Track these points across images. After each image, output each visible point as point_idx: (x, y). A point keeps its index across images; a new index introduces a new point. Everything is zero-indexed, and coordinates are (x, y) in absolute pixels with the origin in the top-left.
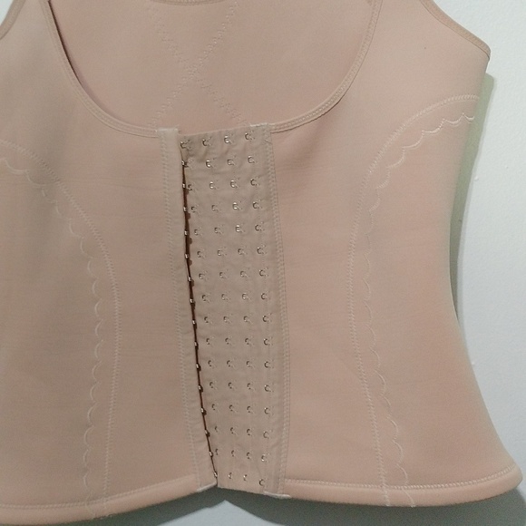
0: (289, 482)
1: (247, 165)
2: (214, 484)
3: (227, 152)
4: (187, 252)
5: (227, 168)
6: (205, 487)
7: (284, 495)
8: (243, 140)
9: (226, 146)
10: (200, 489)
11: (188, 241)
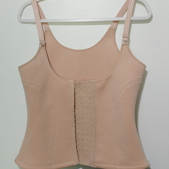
0: (96, 164)
2: (78, 163)
4: (75, 108)
5: (85, 90)
8: (89, 84)
9: (85, 85)
11: (75, 106)
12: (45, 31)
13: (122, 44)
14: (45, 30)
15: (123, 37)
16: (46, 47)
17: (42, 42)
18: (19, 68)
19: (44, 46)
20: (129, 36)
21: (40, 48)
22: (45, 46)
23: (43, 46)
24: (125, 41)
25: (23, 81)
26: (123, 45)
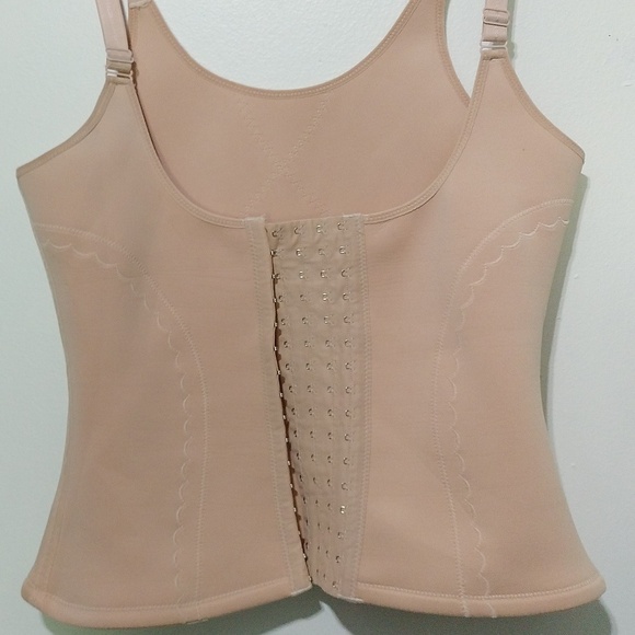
0: (362, 586)
1: (338, 255)
2: (310, 586)
3: (318, 242)
4: (276, 344)
5: (317, 258)
6: (300, 591)
7: (357, 600)
8: (336, 230)
9: (317, 237)
10: (294, 593)
11: (277, 332)
12: (130, 9)
13: (483, 53)
14: (133, 5)
15: (488, 22)
16: (135, 81)
17: (120, 54)
18: (18, 177)
19: (126, 72)
20: (511, 19)
21: (109, 81)
22: (134, 77)
23: (122, 73)
24: (495, 41)
25: (40, 235)
26: (487, 58)
